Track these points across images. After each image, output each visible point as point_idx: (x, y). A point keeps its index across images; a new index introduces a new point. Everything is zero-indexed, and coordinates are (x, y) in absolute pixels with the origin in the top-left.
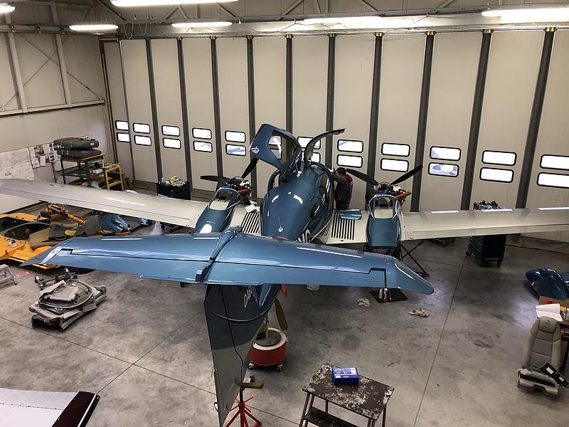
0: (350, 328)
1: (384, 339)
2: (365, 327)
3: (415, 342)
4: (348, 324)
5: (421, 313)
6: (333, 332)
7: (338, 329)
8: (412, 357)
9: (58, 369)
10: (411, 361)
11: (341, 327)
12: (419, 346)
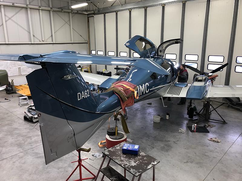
0: (169, 141)
1: (188, 149)
2: (178, 142)
3: (206, 154)
4: (169, 139)
5: (216, 140)
6: (158, 142)
7: (162, 141)
8: (202, 161)
9: (22, 137)
10: (200, 163)
11: (164, 140)
12: (208, 156)
